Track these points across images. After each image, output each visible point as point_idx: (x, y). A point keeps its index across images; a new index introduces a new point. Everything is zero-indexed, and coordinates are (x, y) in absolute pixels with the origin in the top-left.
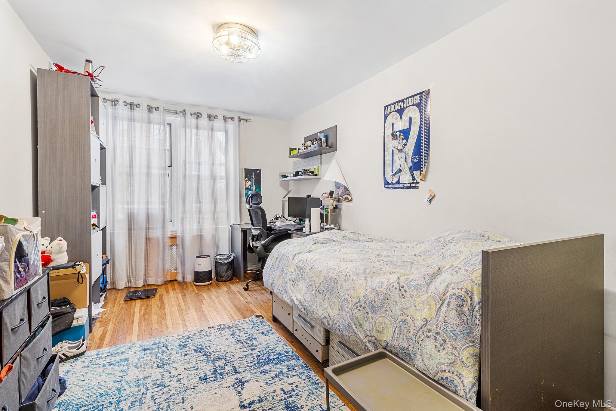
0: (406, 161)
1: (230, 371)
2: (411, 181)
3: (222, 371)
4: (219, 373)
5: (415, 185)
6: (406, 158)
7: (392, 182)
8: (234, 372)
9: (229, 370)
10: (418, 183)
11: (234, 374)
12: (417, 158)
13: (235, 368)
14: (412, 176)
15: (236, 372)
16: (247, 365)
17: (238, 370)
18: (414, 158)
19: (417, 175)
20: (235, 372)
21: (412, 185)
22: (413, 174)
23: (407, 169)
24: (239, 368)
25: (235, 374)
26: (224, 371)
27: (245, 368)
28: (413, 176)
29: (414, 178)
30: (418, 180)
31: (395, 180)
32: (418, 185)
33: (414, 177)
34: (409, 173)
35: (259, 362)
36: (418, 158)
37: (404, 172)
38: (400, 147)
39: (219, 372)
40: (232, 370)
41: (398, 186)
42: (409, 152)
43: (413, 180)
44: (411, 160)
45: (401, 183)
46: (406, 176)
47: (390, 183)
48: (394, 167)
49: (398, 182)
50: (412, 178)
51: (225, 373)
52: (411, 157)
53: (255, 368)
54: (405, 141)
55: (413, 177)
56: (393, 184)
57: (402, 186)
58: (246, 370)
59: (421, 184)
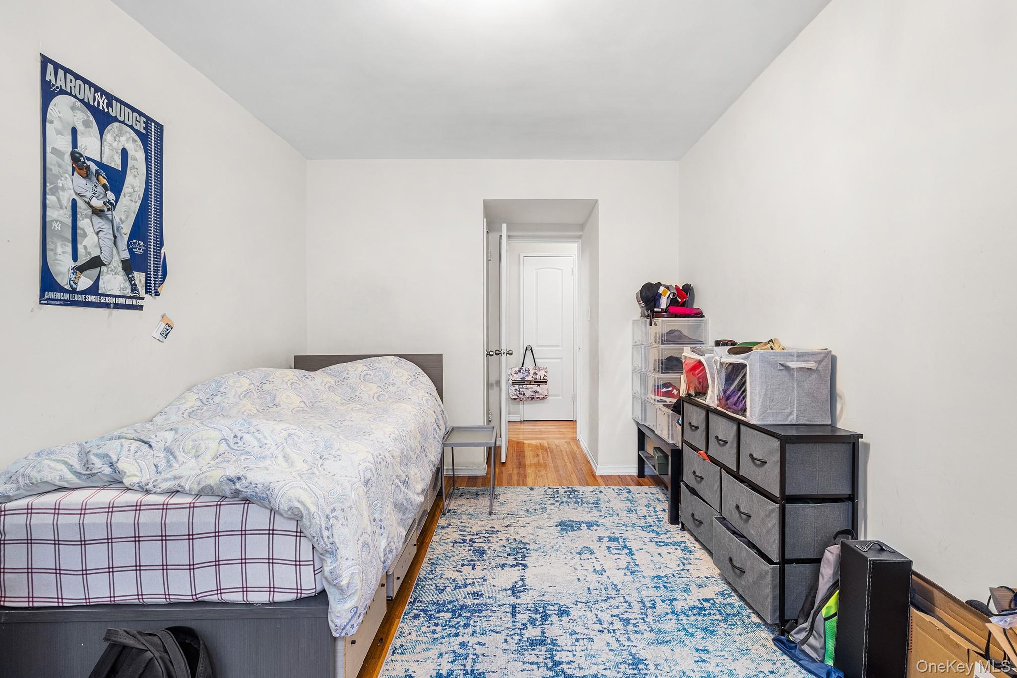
0: (115, 243)
1: (522, 612)
2: (128, 292)
3: (533, 616)
4: (540, 613)
5: (135, 302)
6: (115, 237)
7: (75, 286)
8: (518, 609)
9: (523, 614)
10: (143, 299)
11: (519, 606)
12: (140, 246)
13: (514, 615)
14: (131, 283)
15: (514, 607)
16: (493, 615)
17: (510, 610)
18: (135, 244)
19: (140, 281)
20: (516, 607)
21: (129, 302)
22: (132, 277)
23: (116, 264)
24: (507, 613)
25: (517, 606)
26: (531, 615)
27: (499, 609)
28: (133, 283)
29: (134, 288)
30: (141, 291)
31: (84, 283)
32: (140, 302)
33: (135, 285)
34: (122, 273)
35: (472, 614)
36: (144, 246)
37: (110, 269)
38: (97, 203)
39: (538, 616)
40: (519, 613)
41: (92, 298)
42: (122, 226)
43: (132, 291)
44: (128, 245)
45: (100, 292)
46: (115, 278)
47: (67, 287)
48: (80, 247)
49: (94, 289)
50: (130, 287)
51: (531, 611)
52: (126, 238)
53: (485, 605)
54: (111, 196)
55: (132, 285)
56: (74, 291)
57: (103, 300)
58: (499, 605)
59: (148, 301)
